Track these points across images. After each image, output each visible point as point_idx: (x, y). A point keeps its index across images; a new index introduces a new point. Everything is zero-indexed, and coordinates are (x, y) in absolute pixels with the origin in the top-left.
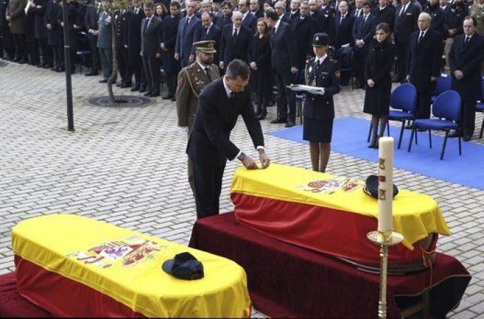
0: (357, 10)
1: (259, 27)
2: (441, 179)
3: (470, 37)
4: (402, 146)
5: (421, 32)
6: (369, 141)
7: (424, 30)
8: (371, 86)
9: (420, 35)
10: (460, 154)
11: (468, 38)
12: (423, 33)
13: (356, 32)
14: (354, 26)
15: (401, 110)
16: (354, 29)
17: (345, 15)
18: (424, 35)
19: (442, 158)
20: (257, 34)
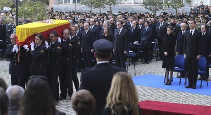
0: (139, 26)
1: (104, 31)
2: (205, 95)
3: (205, 33)
4: (181, 84)
5: (183, 31)
6: (164, 83)
7: (183, 30)
8: (166, 55)
9: (182, 33)
10: (207, 86)
11: (204, 34)
12: (183, 32)
13: (142, 35)
14: (142, 32)
15: (178, 68)
16: (141, 34)
17: (135, 28)
18: (184, 33)
19: (201, 88)
20: (104, 34)
